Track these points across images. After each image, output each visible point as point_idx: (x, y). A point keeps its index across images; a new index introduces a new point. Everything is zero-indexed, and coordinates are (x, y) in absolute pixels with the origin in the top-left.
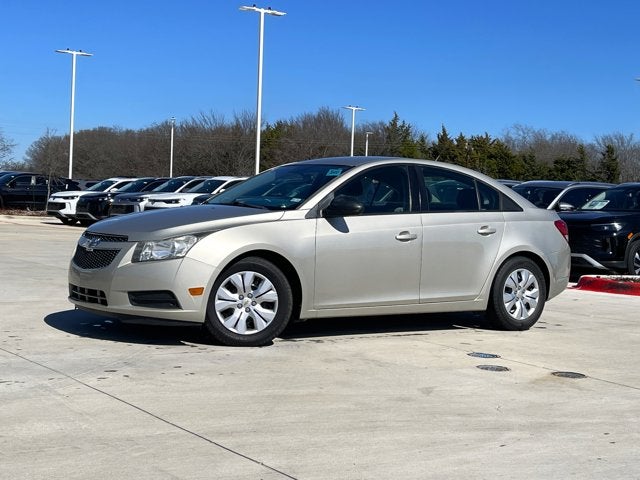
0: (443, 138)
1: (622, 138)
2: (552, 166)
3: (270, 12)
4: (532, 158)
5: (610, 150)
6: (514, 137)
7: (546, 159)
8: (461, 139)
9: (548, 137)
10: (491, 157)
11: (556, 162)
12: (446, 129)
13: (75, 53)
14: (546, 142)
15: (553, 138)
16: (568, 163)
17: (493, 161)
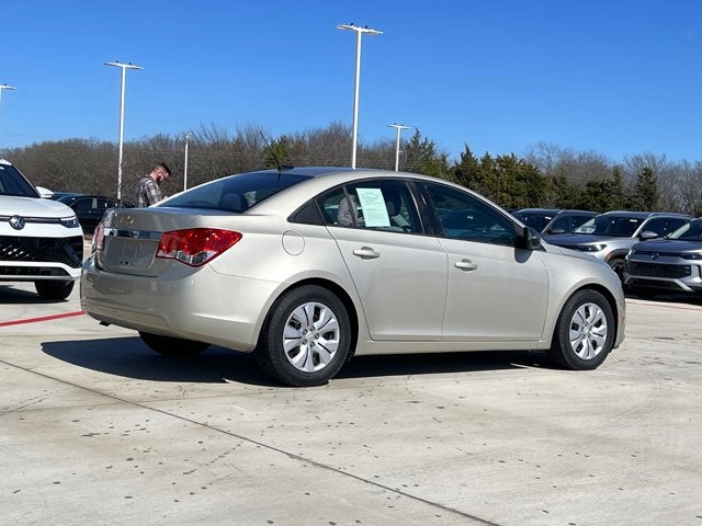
0: (467, 157)
1: (653, 159)
2: (585, 190)
3: (367, 31)
4: (563, 179)
5: (648, 173)
6: (537, 156)
7: (577, 181)
8: (487, 159)
9: (576, 157)
10: (520, 178)
11: (589, 185)
12: (470, 148)
13: (124, 66)
14: (575, 161)
15: (581, 158)
16: (602, 186)
17: (522, 183)
